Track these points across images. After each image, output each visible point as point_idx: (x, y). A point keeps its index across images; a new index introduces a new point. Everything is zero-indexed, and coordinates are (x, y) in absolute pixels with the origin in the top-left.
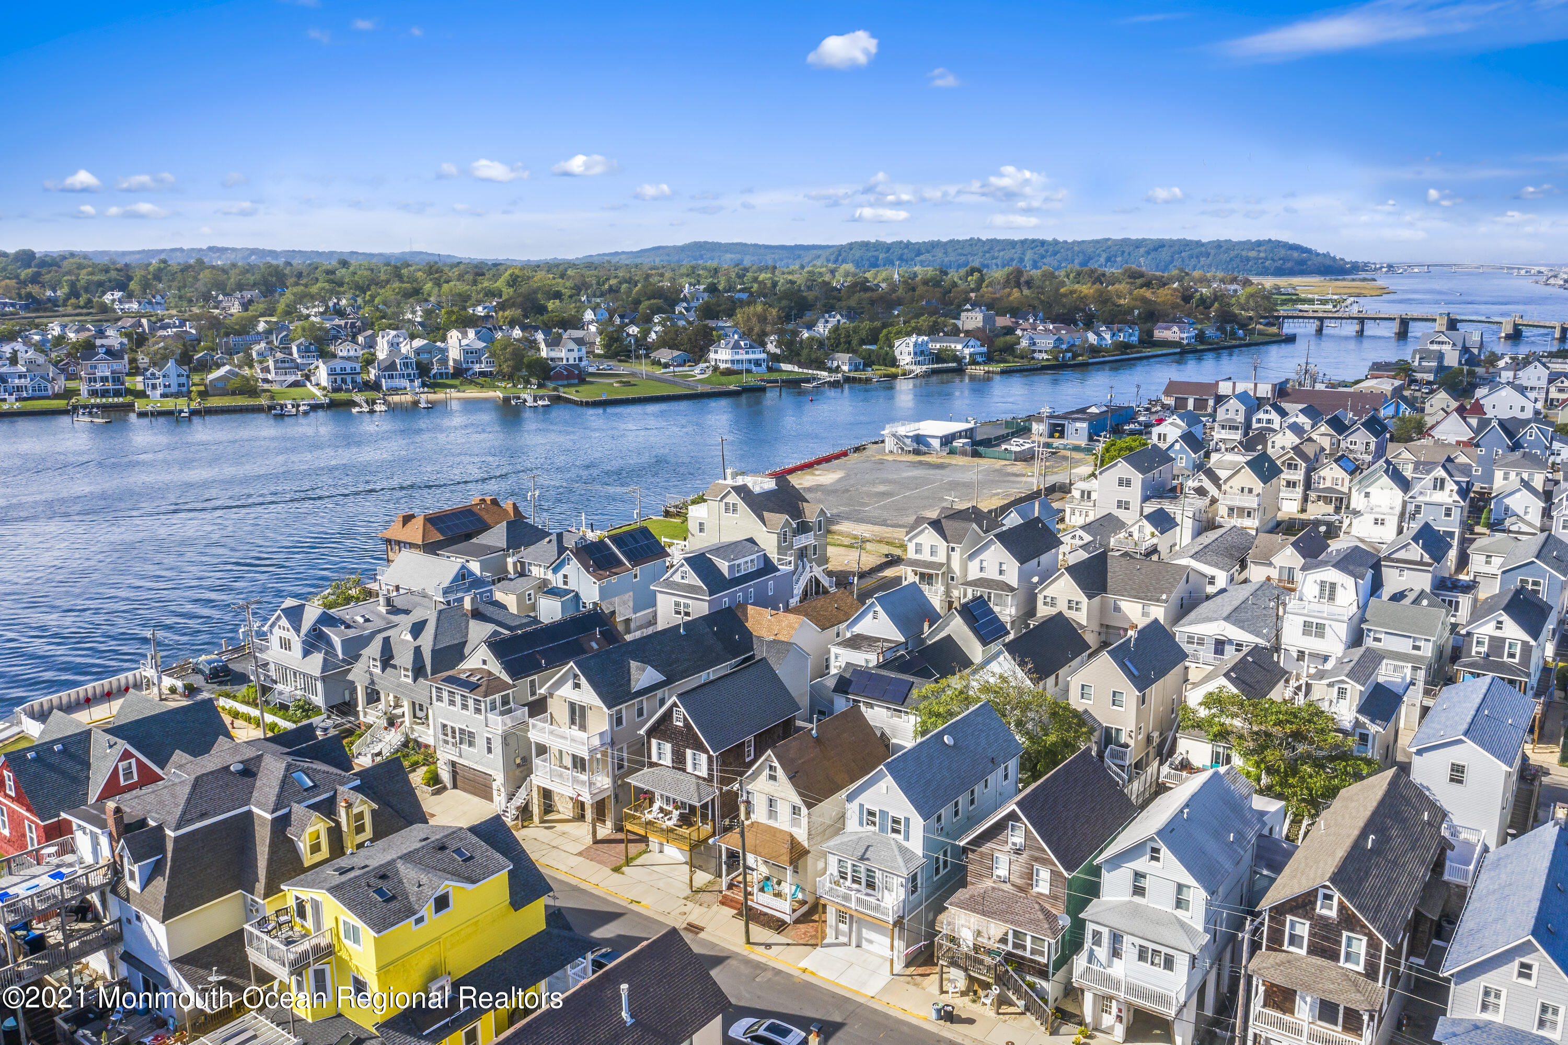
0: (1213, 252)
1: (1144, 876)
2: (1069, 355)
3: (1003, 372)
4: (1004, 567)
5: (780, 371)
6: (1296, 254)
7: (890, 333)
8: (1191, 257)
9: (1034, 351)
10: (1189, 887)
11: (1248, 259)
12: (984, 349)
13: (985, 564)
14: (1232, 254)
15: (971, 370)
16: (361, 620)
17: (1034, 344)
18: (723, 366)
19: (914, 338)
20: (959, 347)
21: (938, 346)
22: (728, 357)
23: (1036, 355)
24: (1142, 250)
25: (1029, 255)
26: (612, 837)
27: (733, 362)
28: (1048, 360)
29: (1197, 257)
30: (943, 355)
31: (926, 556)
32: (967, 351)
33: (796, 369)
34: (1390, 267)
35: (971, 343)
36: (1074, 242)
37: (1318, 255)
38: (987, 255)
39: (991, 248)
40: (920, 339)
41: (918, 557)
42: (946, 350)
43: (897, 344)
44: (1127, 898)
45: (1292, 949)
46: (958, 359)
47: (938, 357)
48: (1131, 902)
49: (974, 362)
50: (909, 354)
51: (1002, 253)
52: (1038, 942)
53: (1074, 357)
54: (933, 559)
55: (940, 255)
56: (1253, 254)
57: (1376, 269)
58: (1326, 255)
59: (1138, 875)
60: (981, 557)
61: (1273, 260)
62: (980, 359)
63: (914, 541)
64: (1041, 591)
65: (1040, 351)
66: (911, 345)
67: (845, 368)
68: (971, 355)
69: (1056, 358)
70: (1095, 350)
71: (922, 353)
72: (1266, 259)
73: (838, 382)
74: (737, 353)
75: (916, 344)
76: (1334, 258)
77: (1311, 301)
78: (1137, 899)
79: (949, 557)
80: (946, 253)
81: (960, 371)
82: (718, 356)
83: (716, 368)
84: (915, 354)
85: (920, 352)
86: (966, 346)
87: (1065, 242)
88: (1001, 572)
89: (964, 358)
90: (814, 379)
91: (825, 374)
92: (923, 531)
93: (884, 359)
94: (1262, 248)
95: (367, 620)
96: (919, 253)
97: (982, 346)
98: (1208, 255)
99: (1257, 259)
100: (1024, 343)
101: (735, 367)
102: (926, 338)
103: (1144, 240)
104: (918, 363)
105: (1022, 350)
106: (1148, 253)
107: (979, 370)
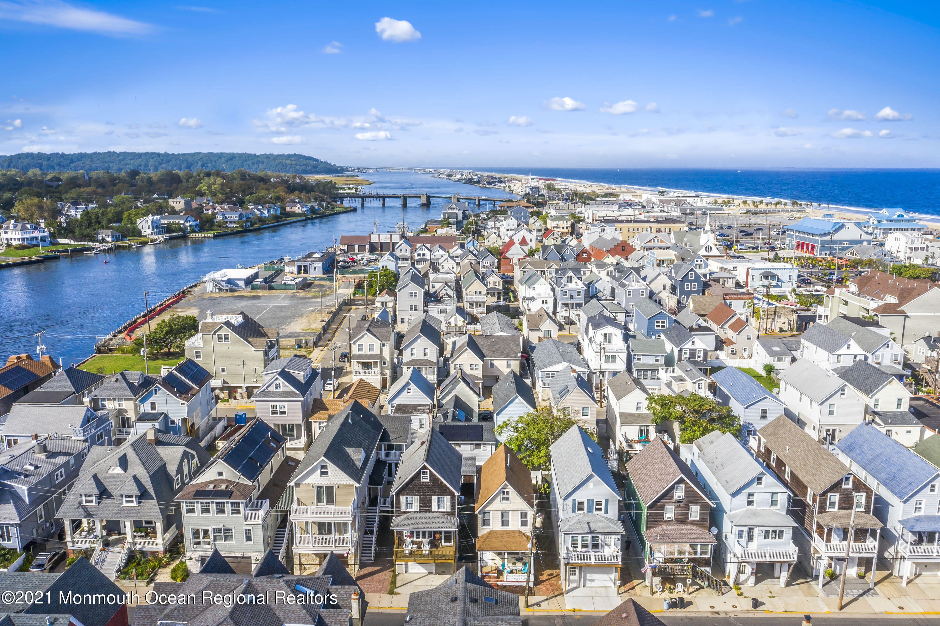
0: (266, 161)
1: (753, 495)
2: (248, 224)
3: (215, 237)
4: (427, 351)
5: (59, 244)
6: (312, 162)
7: (130, 214)
8: (253, 164)
9: (227, 222)
10: (777, 493)
11: (286, 165)
12: (197, 223)
13: (414, 351)
14: (277, 162)
15: (192, 236)
16: (32, 468)
17: (226, 218)
18: (14, 243)
19: (150, 218)
20: (182, 222)
21: (166, 222)
22: (19, 236)
23: (228, 225)
24: (223, 159)
25: (151, 162)
26: (362, 573)
27: (23, 240)
28: (236, 227)
29: (257, 164)
30: (172, 227)
31: (366, 351)
32: (188, 224)
33: (72, 242)
34: (358, 169)
35: (189, 219)
36: (179, 154)
37: (322, 162)
38: (122, 162)
39: (125, 158)
40: (155, 217)
41: (361, 353)
42: (173, 224)
43: (139, 222)
44: (745, 509)
45: (830, 510)
46: (183, 230)
47: (168, 229)
48: (748, 510)
49: (194, 231)
50: (149, 228)
51: (132, 161)
52: (704, 547)
53: (252, 225)
54: (371, 353)
55: (88, 163)
56: (288, 162)
57: (352, 171)
58: (326, 163)
59: (750, 494)
60: (412, 347)
61: (300, 165)
62: (196, 229)
63: (357, 343)
64: (452, 363)
65: (231, 222)
66: (150, 222)
67: (109, 239)
68: (190, 226)
69: (242, 226)
70: (261, 220)
71: (157, 227)
72: (296, 165)
73: (111, 249)
74: (25, 233)
75: (153, 221)
76: (330, 164)
77: (344, 188)
78: (750, 508)
79: (381, 350)
80: (92, 161)
81: (184, 237)
82: (9, 236)
83: (9, 246)
84: (153, 227)
85: (156, 226)
86: (186, 221)
87: (173, 154)
88: (425, 354)
89: (186, 229)
90: (93, 248)
91: (98, 244)
92: (363, 336)
93: (133, 232)
94: (293, 159)
95: (37, 467)
96: (72, 161)
97: (196, 220)
98: (263, 162)
99: (291, 165)
100: (219, 218)
101: (26, 243)
102: (158, 217)
103: (222, 154)
104: (156, 234)
105: (219, 222)
106: (227, 161)
107: (199, 236)
